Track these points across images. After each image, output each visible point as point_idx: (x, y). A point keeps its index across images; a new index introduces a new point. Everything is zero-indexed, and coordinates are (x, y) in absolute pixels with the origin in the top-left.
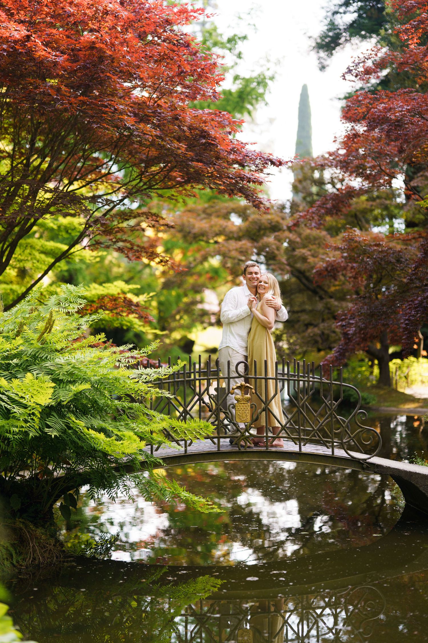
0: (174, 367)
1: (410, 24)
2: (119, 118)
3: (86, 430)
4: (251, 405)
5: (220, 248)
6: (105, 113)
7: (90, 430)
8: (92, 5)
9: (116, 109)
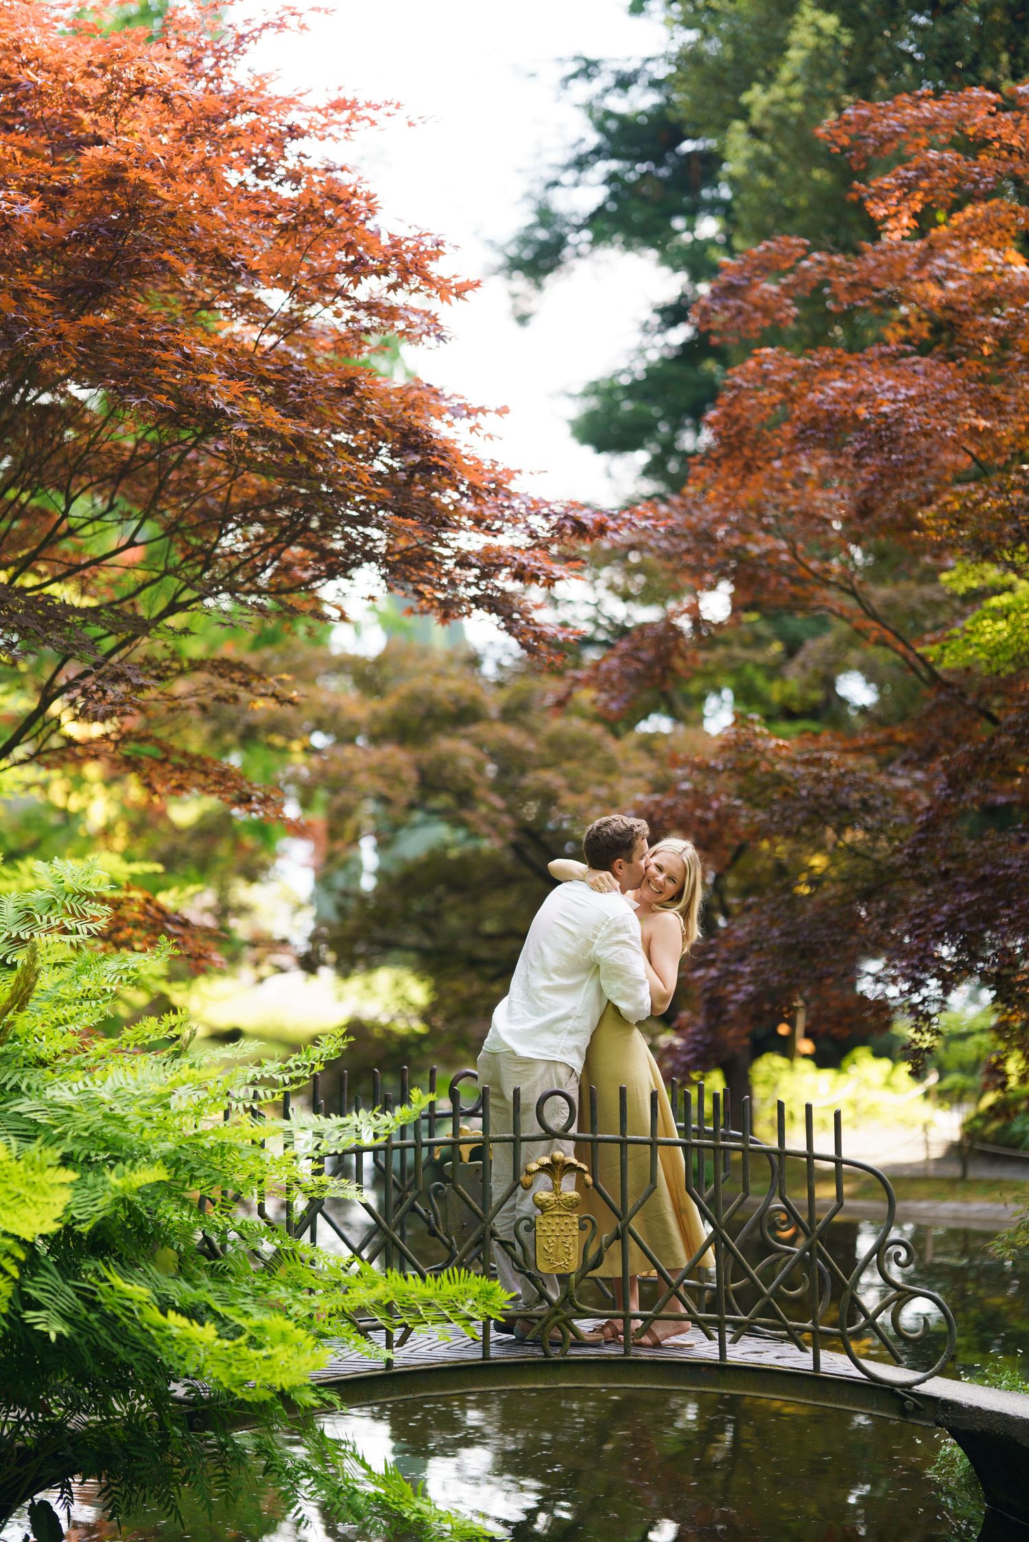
0: (398, 1110)
1: (897, 177)
2: (198, 382)
3: (155, 1316)
4: (581, 1220)
5: (324, 762)
6: (164, 364)
7: (171, 1314)
8: (102, 66)
9: (187, 357)
